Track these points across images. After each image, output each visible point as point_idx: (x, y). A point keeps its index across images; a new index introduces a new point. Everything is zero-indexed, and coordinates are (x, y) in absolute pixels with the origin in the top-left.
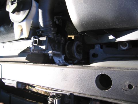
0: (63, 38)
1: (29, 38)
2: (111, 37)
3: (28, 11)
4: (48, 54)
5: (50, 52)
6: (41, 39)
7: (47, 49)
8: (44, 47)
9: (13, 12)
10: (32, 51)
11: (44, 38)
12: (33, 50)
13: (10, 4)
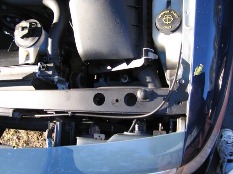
0: (67, 69)
1: (35, 64)
2: (109, 68)
3: (37, 38)
4: (54, 79)
5: (56, 77)
6: (48, 65)
7: (53, 75)
8: (50, 73)
9: (23, 37)
10: (37, 76)
11: (51, 65)
12: (39, 75)
13: (20, 29)
